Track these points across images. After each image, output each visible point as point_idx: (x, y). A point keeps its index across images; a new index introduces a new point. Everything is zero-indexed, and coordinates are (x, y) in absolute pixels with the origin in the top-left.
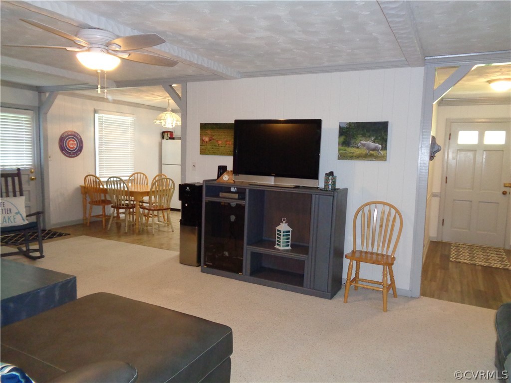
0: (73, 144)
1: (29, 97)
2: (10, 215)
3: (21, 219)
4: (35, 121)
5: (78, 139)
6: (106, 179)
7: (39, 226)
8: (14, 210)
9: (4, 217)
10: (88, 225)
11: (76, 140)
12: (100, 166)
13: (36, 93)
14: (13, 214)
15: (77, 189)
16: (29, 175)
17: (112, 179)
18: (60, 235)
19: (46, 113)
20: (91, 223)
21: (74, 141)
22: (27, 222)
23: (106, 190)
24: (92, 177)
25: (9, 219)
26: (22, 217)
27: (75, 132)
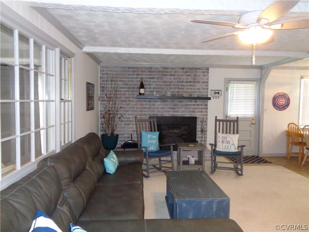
0: (282, 102)
1: (255, 74)
2: (229, 145)
3: (234, 148)
4: (257, 88)
5: (286, 98)
6: (302, 127)
7: (242, 154)
8: (231, 142)
9: (226, 146)
10: (289, 158)
11: (284, 98)
12: (302, 117)
13: (260, 70)
14: (230, 144)
15: (283, 132)
16: (251, 121)
17: (307, 127)
18: (266, 162)
19: (264, 82)
20: (291, 157)
21: (283, 100)
22: (237, 151)
23: (302, 135)
24: (293, 125)
25: (228, 147)
26: (235, 147)
27: (284, 93)
